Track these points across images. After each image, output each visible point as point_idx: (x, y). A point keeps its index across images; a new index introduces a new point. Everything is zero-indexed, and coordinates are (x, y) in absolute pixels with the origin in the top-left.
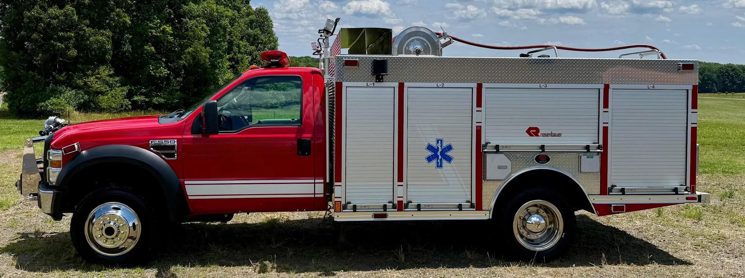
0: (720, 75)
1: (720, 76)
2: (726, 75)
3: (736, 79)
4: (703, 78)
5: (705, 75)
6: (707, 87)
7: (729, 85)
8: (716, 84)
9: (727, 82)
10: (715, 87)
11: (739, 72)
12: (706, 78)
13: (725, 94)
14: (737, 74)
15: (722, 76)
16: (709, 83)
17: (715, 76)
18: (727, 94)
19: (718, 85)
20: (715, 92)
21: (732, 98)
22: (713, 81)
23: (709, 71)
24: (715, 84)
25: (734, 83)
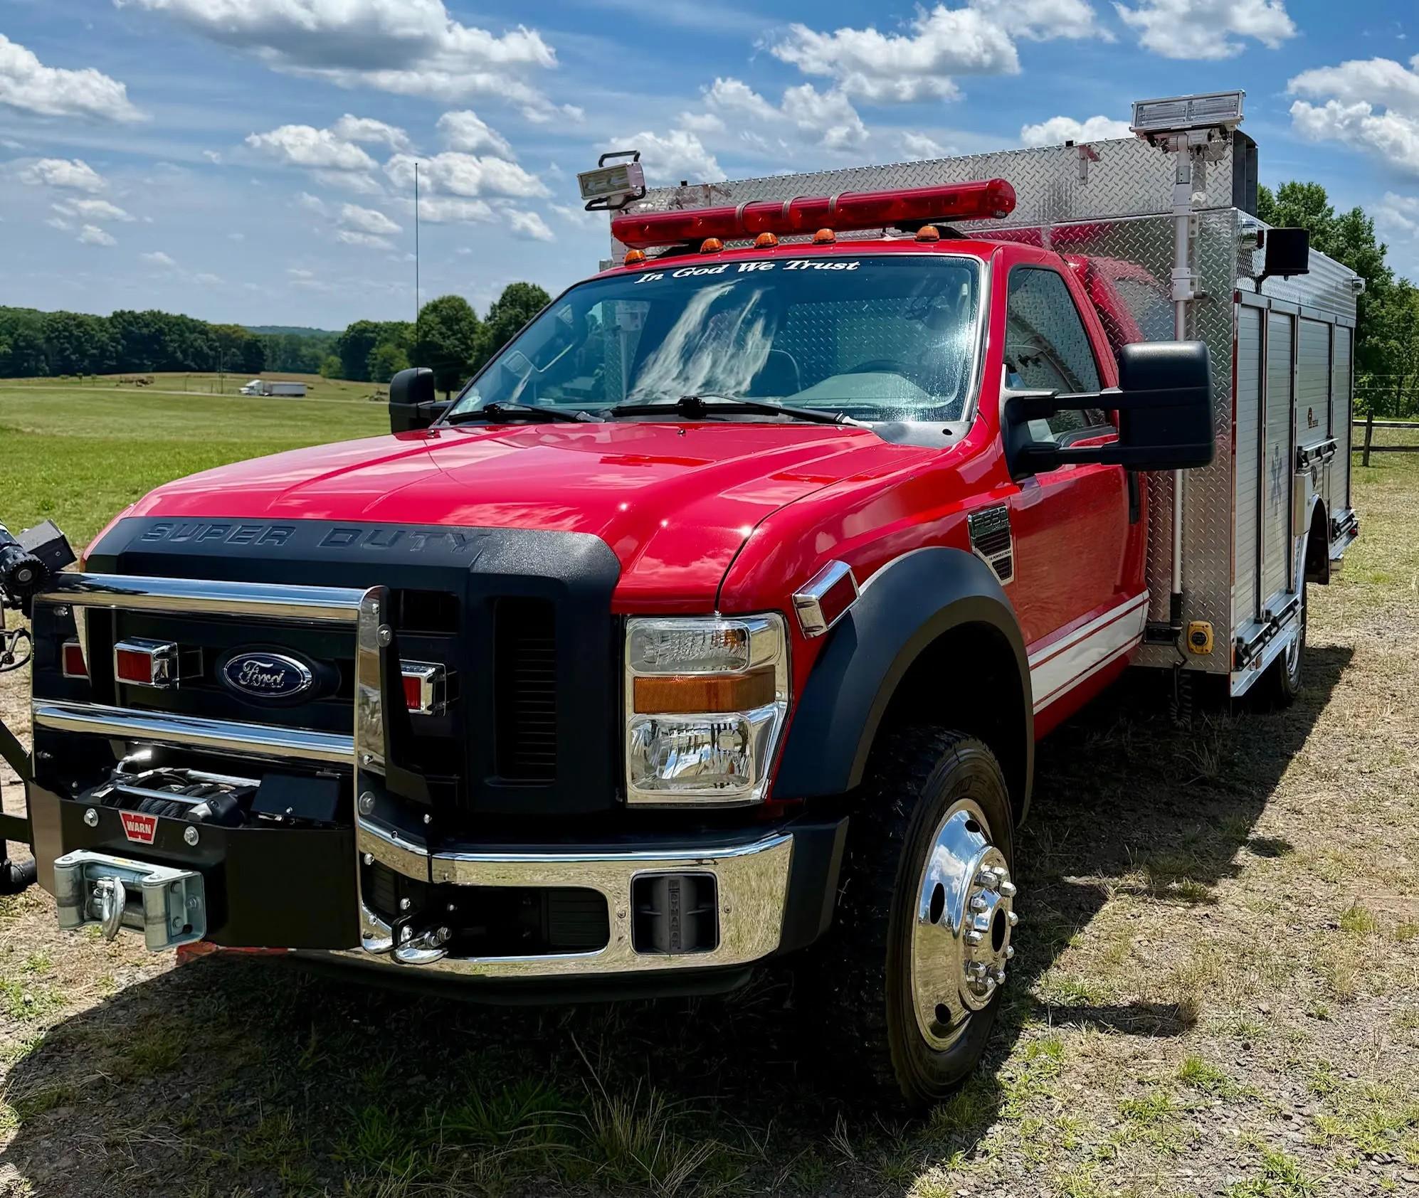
0: (53, 335)
1: (53, 338)
2: (65, 337)
3: (88, 346)
4: (16, 341)
5: (20, 335)
6: (26, 364)
7: (73, 357)
8: (46, 357)
9: (68, 352)
10: (44, 365)
11: (93, 329)
12: (22, 344)
13: (75, 379)
14: (88, 333)
15: (57, 337)
16: (29, 355)
17: (41, 341)
18: (80, 377)
19: (51, 358)
20: (45, 375)
21: (94, 386)
22: (40, 351)
23: (28, 325)
24: (43, 357)
25: (84, 354)
